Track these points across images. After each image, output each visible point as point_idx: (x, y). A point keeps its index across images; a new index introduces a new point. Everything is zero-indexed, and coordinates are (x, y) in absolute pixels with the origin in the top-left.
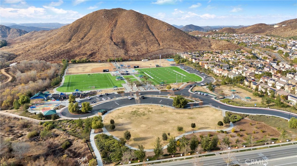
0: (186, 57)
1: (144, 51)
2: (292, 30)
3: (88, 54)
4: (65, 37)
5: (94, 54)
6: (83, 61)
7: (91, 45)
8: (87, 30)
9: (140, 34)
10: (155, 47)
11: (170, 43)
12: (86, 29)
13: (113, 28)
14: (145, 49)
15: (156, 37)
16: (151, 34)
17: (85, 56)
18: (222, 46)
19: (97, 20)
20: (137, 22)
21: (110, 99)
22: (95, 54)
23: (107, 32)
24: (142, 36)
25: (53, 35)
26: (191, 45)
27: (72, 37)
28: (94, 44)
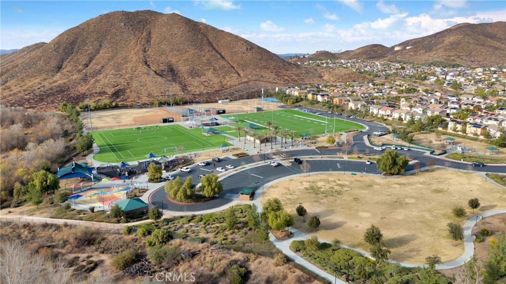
0: (300, 93)
1: (215, 85)
2: (426, 52)
3: (110, 93)
4: (48, 63)
5: (121, 93)
6: (105, 105)
7: (110, 76)
8: (93, 49)
9: (199, 57)
10: (233, 78)
11: (257, 72)
12: (91, 47)
13: (146, 46)
14: (216, 82)
15: (230, 62)
16: (219, 56)
17: (104, 97)
18: (341, 76)
19: (110, 30)
20: (190, 34)
21: (233, 168)
22: (123, 92)
23: (135, 53)
24: (204, 59)
25: (6, 63)
26: (291, 76)
27: (63, 62)
28: (116, 75)
